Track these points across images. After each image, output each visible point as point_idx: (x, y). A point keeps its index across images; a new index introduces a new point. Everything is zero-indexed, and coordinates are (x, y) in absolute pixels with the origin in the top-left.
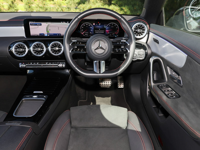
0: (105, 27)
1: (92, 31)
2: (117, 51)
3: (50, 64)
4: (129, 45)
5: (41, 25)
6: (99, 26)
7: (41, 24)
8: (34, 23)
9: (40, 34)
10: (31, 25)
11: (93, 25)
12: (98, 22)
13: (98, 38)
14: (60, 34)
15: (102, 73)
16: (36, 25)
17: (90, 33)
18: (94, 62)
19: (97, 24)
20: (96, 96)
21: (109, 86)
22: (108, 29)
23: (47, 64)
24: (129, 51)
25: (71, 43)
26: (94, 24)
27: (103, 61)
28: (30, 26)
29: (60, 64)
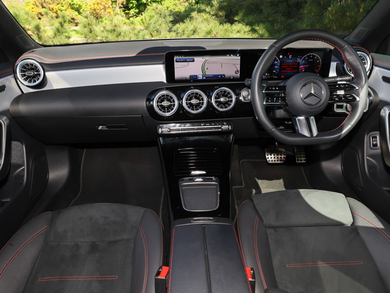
0: (299, 60)
1: (277, 68)
2: (336, 99)
3: (208, 126)
4: (357, 88)
5: (193, 61)
6: (289, 59)
7: (194, 59)
8: (182, 59)
9: (190, 76)
10: (176, 61)
11: (279, 58)
12: (289, 54)
13: (310, 79)
14: (224, 75)
15: (316, 136)
16: (186, 61)
17: (274, 71)
18: (297, 119)
19: (285, 57)
20: (259, 179)
21: (283, 160)
22: (303, 65)
23: (204, 125)
24: (358, 99)
25: (265, 90)
26: (281, 57)
27: (312, 117)
28: (175, 63)
29: (224, 125)
